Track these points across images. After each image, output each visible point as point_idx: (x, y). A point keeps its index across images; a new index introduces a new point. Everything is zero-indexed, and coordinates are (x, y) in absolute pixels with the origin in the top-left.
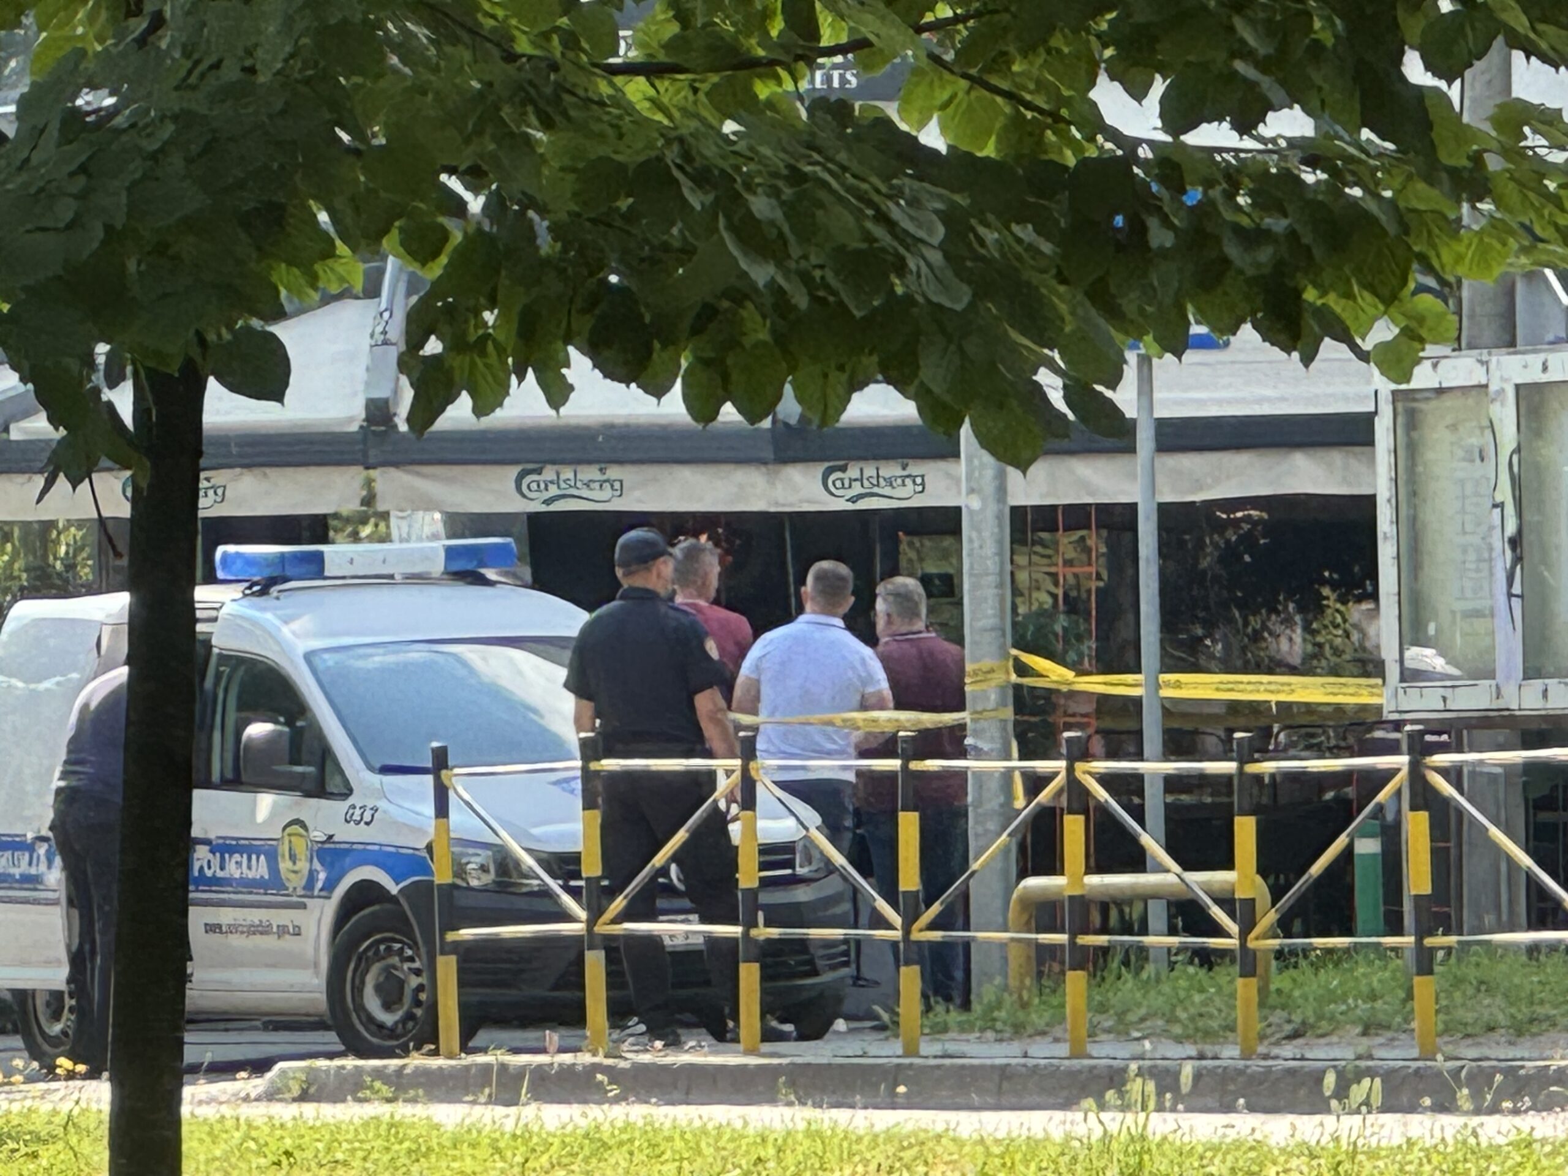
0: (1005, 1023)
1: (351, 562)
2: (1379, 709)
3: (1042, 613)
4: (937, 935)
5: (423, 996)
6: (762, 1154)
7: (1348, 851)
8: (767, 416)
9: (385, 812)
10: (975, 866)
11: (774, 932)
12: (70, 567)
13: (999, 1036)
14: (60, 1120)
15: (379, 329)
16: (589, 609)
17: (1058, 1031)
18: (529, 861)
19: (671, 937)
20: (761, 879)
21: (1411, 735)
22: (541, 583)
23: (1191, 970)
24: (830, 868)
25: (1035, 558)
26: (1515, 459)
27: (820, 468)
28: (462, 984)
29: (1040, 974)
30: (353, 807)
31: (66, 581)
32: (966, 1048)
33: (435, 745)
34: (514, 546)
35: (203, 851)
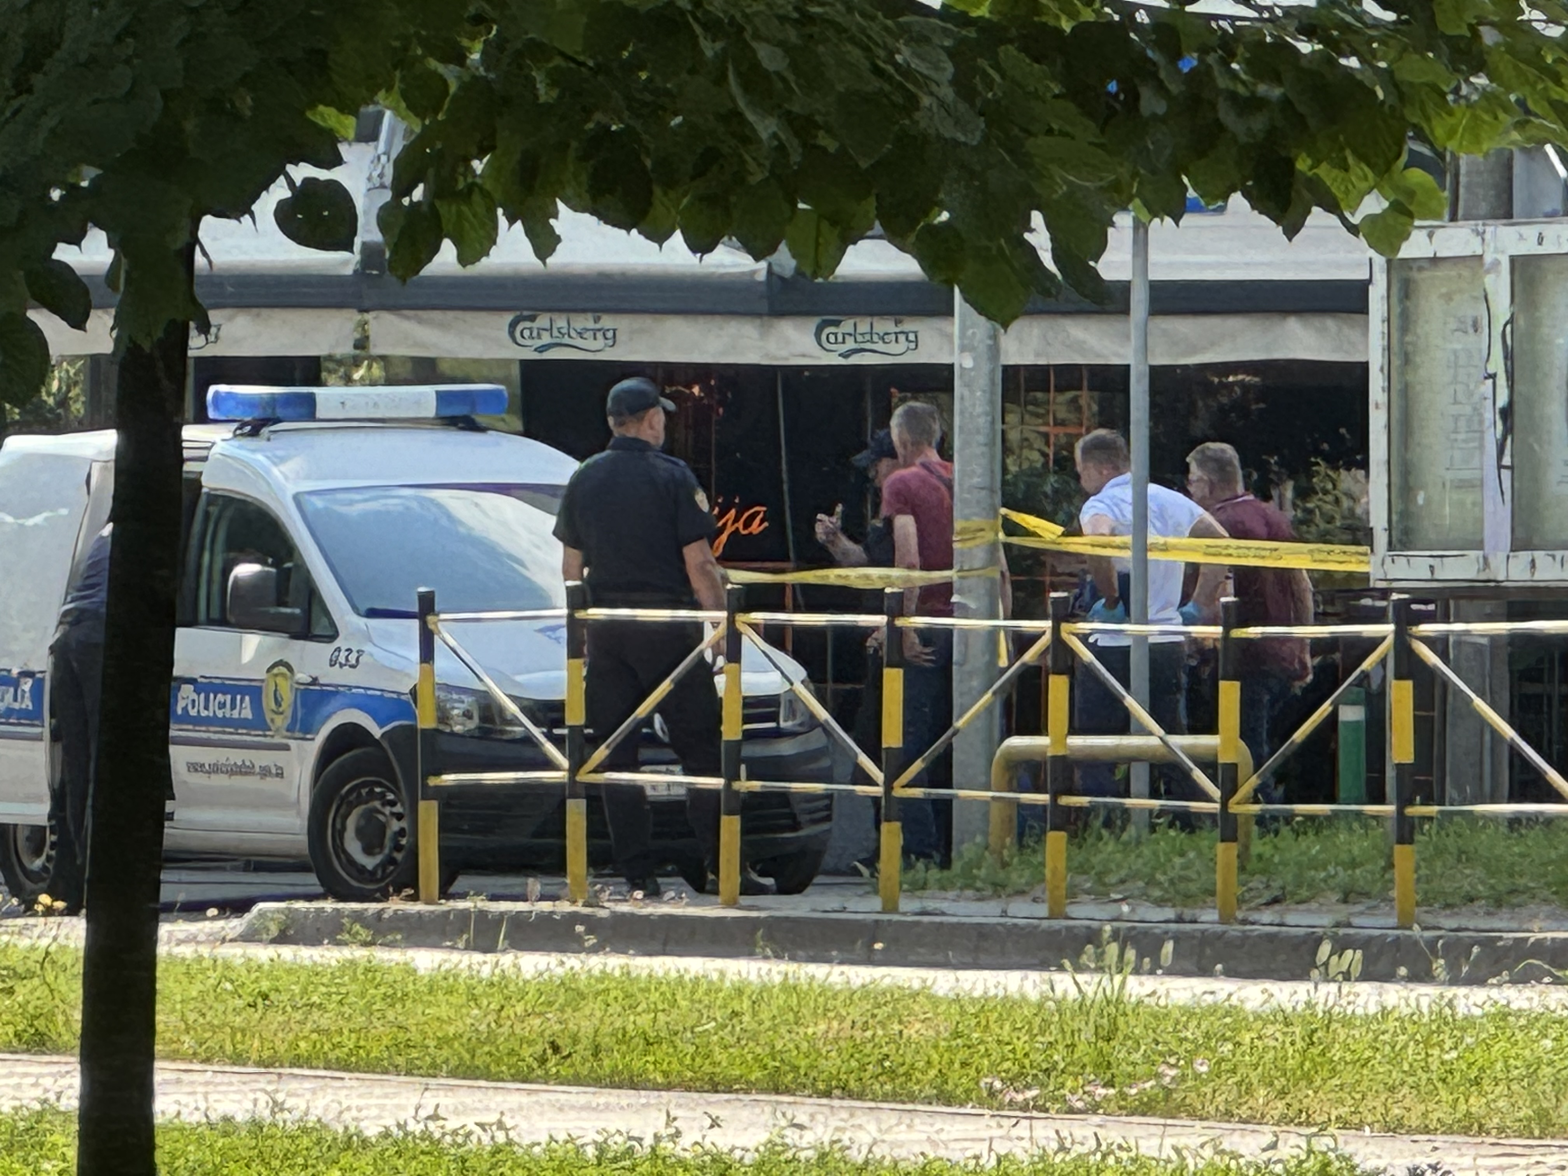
0: (984, 881)
1: (343, 403)
2: (1366, 577)
3: (1032, 472)
4: (918, 792)
5: (404, 841)
6: (737, 1008)
7: (1333, 716)
9: (370, 656)
10: (959, 724)
11: (756, 785)
12: (63, 402)
13: (978, 894)
14: (39, 955)
15: (375, 174)
16: (580, 457)
17: (1037, 891)
18: (513, 708)
19: (654, 788)
20: (745, 732)
21: (1398, 604)
22: (528, 433)
23: (1172, 833)
24: (813, 723)
25: (1027, 417)
26: (1509, 328)
27: (813, 323)
28: (443, 828)
29: (1021, 835)
30: (338, 649)
31: (57, 417)
32: (944, 906)
33: (422, 589)
34: (506, 394)
35: (187, 690)
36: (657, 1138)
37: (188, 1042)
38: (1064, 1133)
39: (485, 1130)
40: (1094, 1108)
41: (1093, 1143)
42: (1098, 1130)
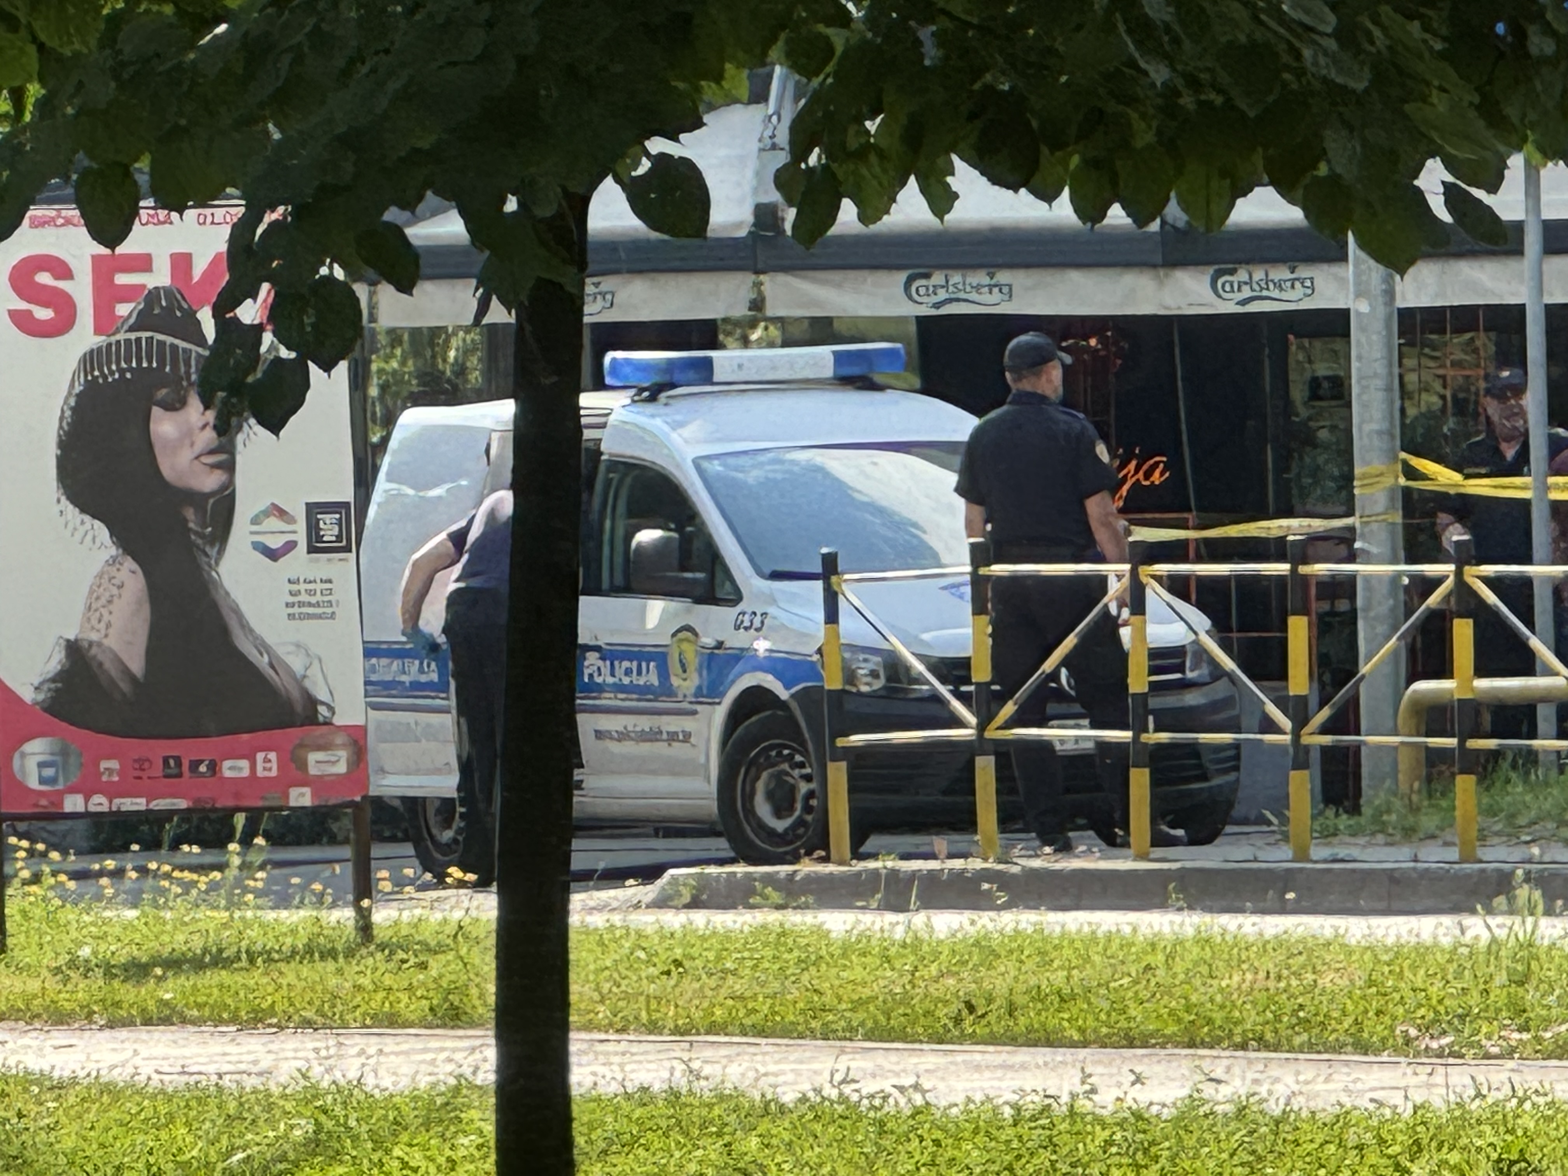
0: (1394, 826)
1: (740, 366)
3: (1431, 415)
4: (1327, 740)
5: (814, 802)
6: (1152, 962)
8: (1154, 219)
9: (775, 618)
10: (1365, 669)
11: (1164, 737)
12: (461, 370)
13: (1389, 839)
14: (451, 929)
15: (769, 133)
17: (1448, 835)
18: (919, 667)
19: (1062, 742)
20: (1151, 683)
22: (928, 390)
24: (1218, 673)
25: (1425, 361)
27: (1208, 272)
28: (853, 790)
29: (1429, 780)
30: (743, 613)
31: (455, 388)
32: (1355, 852)
33: (825, 550)
34: (902, 352)
35: (592, 658)
36: (1074, 1096)
37: (603, 1012)
38: (1481, 1078)
39: (902, 1093)
40: (1509, 1053)
41: (1507, 1090)
42: (1512, 1075)
